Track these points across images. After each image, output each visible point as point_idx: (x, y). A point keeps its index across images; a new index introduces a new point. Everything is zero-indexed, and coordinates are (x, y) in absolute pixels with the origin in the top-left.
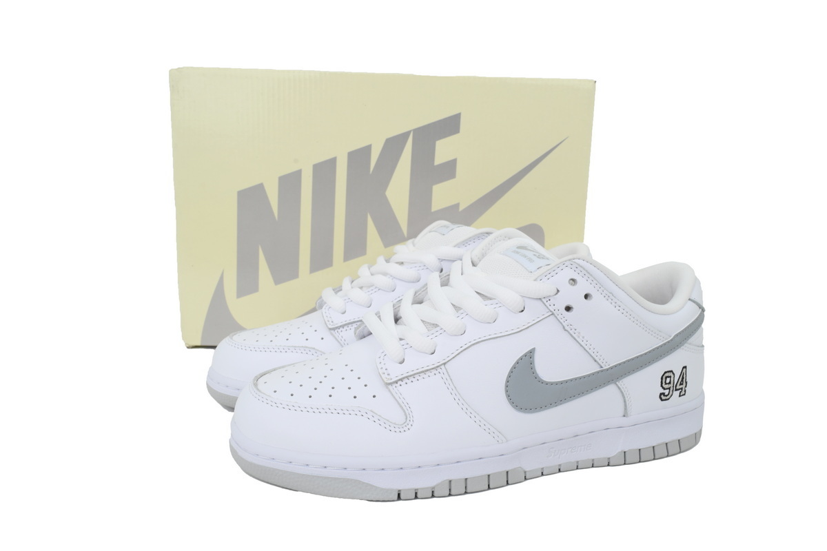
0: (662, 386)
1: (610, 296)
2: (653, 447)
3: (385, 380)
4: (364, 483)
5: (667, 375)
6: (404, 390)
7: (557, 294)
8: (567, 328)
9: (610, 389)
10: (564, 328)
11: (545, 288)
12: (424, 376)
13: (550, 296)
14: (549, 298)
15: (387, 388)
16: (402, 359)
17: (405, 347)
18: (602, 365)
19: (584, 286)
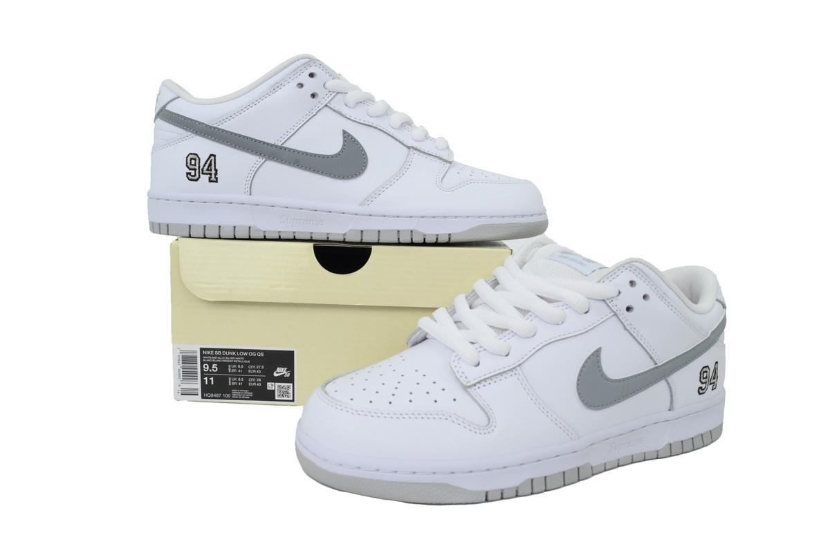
0: (700, 381)
1: (663, 297)
2: (692, 438)
3: (465, 383)
4: (453, 487)
5: (704, 370)
6: (482, 392)
7: (618, 295)
8: (628, 327)
9: (662, 385)
10: (625, 327)
11: (607, 289)
12: (502, 378)
13: (613, 297)
14: (612, 299)
15: (466, 391)
16: (477, 363)
17: (479, 349)
18: (657, 362)
19: (641, 288)
